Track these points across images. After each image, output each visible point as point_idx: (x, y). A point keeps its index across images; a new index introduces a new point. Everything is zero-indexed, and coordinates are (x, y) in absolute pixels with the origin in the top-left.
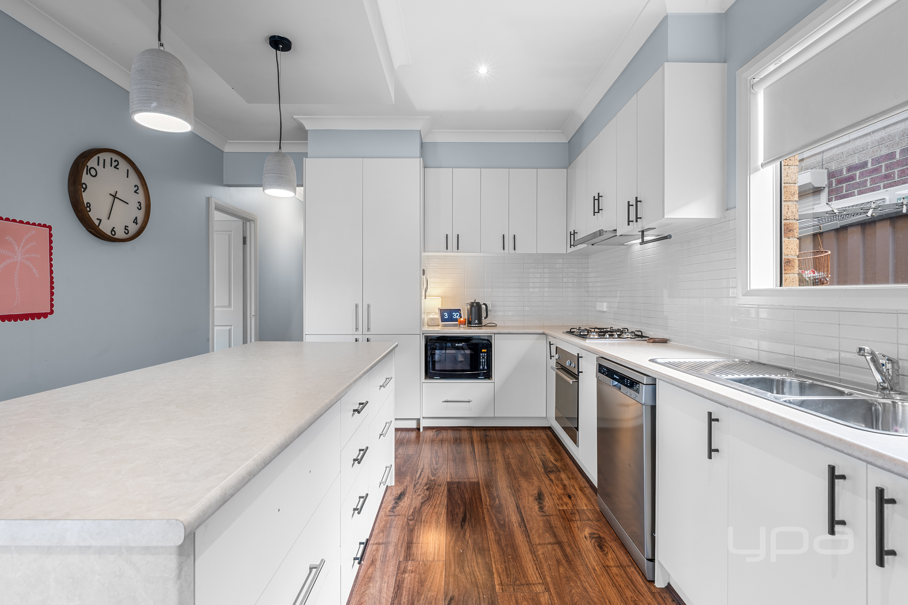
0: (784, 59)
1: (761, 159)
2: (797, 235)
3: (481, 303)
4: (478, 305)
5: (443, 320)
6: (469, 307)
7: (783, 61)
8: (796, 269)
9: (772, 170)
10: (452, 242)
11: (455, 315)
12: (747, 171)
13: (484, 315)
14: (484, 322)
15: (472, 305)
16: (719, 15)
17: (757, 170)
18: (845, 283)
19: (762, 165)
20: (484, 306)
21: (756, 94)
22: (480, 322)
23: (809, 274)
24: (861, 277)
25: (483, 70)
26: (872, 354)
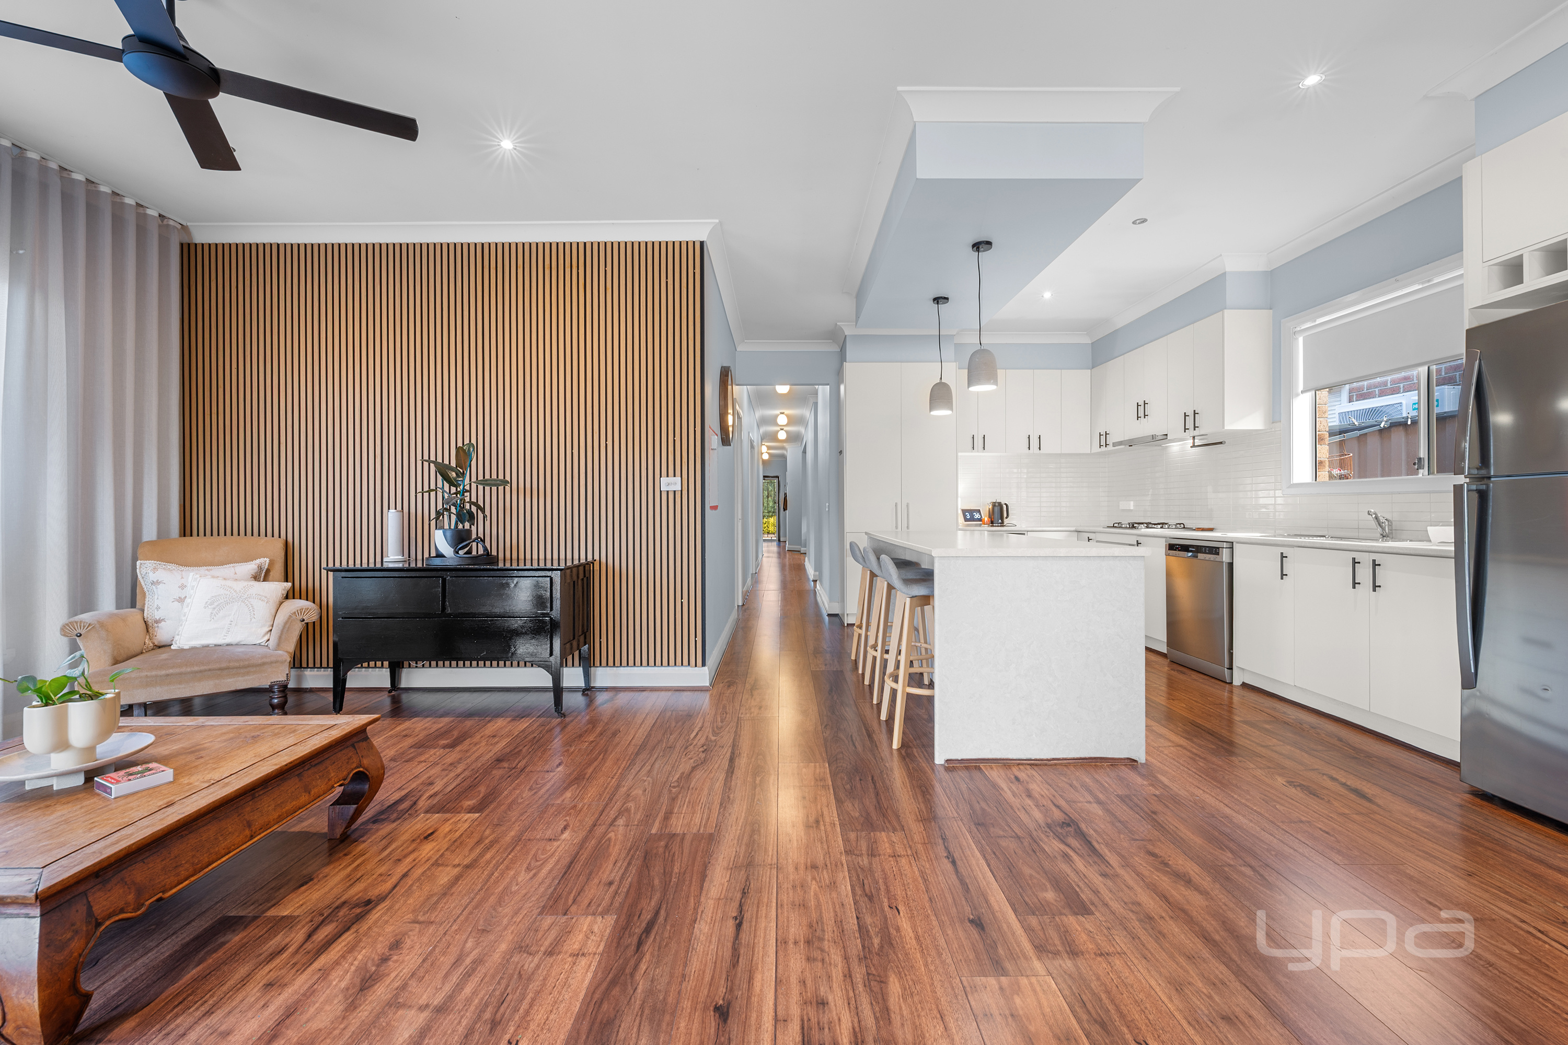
0: (1319, 321)
1: (1301, 388)
2: (1327, 443)
3: (1003, 503)
4: (1000, 504)
5: (966, 520)
6: (991, 507)
7: (1317, 323)
8: (1327, 468)
9: (1309, 396)
10: (979, 442)
11: (977, 516)
12: (1291, 395)
13: (1005, 515)
14: (1006, 521)
15: (994, 504)
16: (1265, 273)
17: (1298, 395)
18: (1365, 477)
19: (1302, 392)
20: (1005, 506)
21: (1297, 339)
22: (1003, 522)
23: (1336, 472)
24: (1379, 472)
25: (1047, 295)
26: (1375, 514)
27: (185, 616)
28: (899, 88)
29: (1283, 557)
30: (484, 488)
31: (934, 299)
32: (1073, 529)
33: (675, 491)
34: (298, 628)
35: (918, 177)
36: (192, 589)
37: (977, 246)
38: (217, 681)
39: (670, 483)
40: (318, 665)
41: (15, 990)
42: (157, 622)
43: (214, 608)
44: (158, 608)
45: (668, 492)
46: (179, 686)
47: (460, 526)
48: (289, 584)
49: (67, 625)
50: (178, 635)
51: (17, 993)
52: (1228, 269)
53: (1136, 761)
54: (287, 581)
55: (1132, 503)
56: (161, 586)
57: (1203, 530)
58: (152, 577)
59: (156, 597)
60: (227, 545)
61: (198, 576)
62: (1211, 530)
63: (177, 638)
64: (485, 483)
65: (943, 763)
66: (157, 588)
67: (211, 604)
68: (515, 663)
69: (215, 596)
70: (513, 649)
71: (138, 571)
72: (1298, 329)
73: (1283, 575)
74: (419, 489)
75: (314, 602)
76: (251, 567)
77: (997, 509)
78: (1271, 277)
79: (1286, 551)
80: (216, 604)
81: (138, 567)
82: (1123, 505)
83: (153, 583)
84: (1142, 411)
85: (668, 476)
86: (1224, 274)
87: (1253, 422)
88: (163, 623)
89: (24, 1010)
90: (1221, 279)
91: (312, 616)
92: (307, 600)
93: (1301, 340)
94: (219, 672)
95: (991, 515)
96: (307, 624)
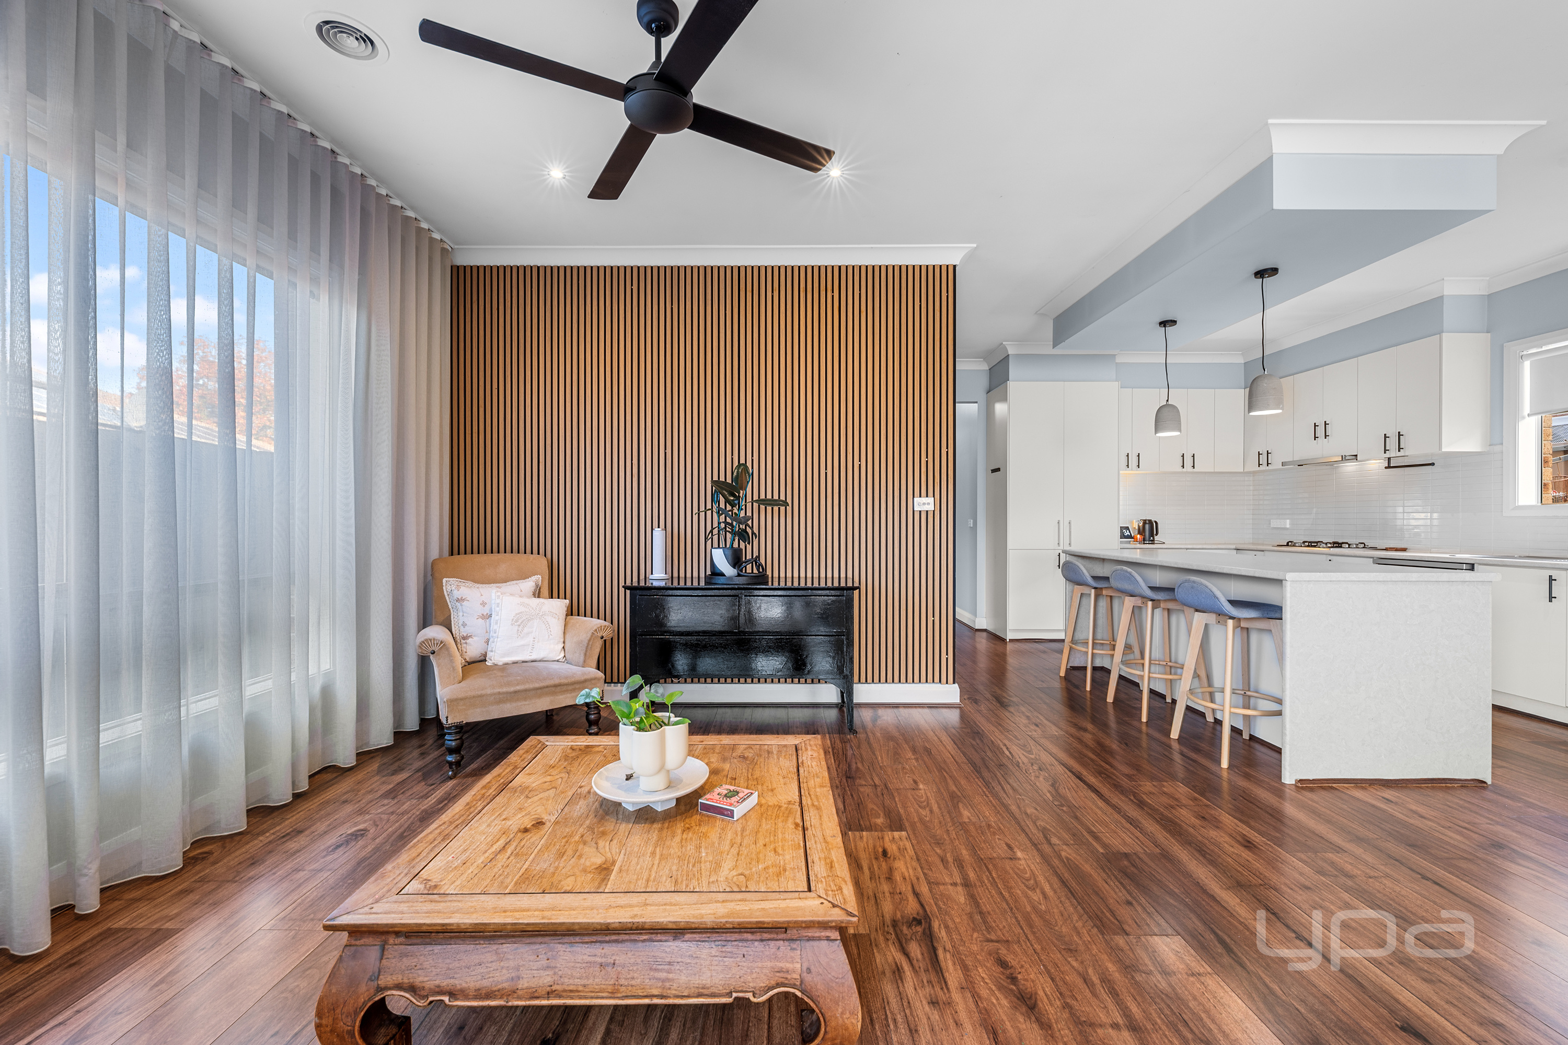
27: (495, 633)
28: (1270, 121)
29: (1551, 579)
30: (766, 508)
31: (1161, 323)
32: (1234, 547)
33: (927, 511)
34: (598, 645)
35: (1275, 207)
36: (498, 606)
37: (1261, 274)
38: (552, 698)
39: (925, 504)
40: (615, 680)
41: (840, 1010)
42: (464, 638)
43: (519, 625)
44: (464, 625)
45: (920, 512)
46: (524, 703)
47: (736, 545)
48: (567, 602)
49: (423, 642)
50: (492, 651)
51: (842, 1013)
52: (1447, 292)
53: (1485, 782)
54: (565, 598)
55: (1288, 521)
56: (465, 603)
57: (1397, 550)
58: (457, 594)
59: (461, 614)
60: (504, 562)
61: (499, 594)
62: (1404, 550)
63: (489, 655)
64: (760, 501)
65: (1294, 783)
66: (461, 605)
67: (517, 621)
68: (809, 680)
69: (519, 614)
70: (809, 667)
71: (444, 588)
72: (1525, 353)
73: (1551, 598)
74: (702, 508)
75: (605, 620)
76: (529, 584)
77: (1147, 526)
78: (1491, 300)
79: (1555, 574)
80: (520, 621)
81: (444, 584)
82: (1275, 523)
83: (458, 600)
84: (1321, 431)
85: (920, 496)
86: (1442, 297)
87: (1471, 445)
88: (470, 639)
89: (847, 1029)
90: (1438, 302)
91: (607, 634)
92: (598, 618)
93: (1527, 364)
94: (553, 689)
95: (1141, 531)
96: (605, 641)
